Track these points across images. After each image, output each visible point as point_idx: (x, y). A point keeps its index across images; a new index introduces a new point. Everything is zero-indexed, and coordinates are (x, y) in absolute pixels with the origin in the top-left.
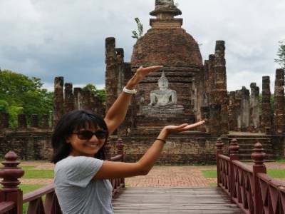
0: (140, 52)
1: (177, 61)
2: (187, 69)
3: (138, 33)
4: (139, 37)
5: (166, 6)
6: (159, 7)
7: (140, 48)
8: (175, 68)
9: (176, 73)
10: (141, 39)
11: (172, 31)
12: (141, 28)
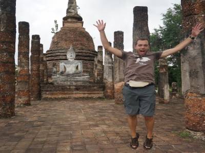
0: (56, 40)
1: (80, 46)
2: (87, 52)
3: (55, 29)
4: (55, 32)
5: (73, 14)
6: (69, 14)
7: (55, 38)
8: (79, 51)
9: (80, 54)
10: (57, 33)
11: (76, 28)
12: (57, 26)
